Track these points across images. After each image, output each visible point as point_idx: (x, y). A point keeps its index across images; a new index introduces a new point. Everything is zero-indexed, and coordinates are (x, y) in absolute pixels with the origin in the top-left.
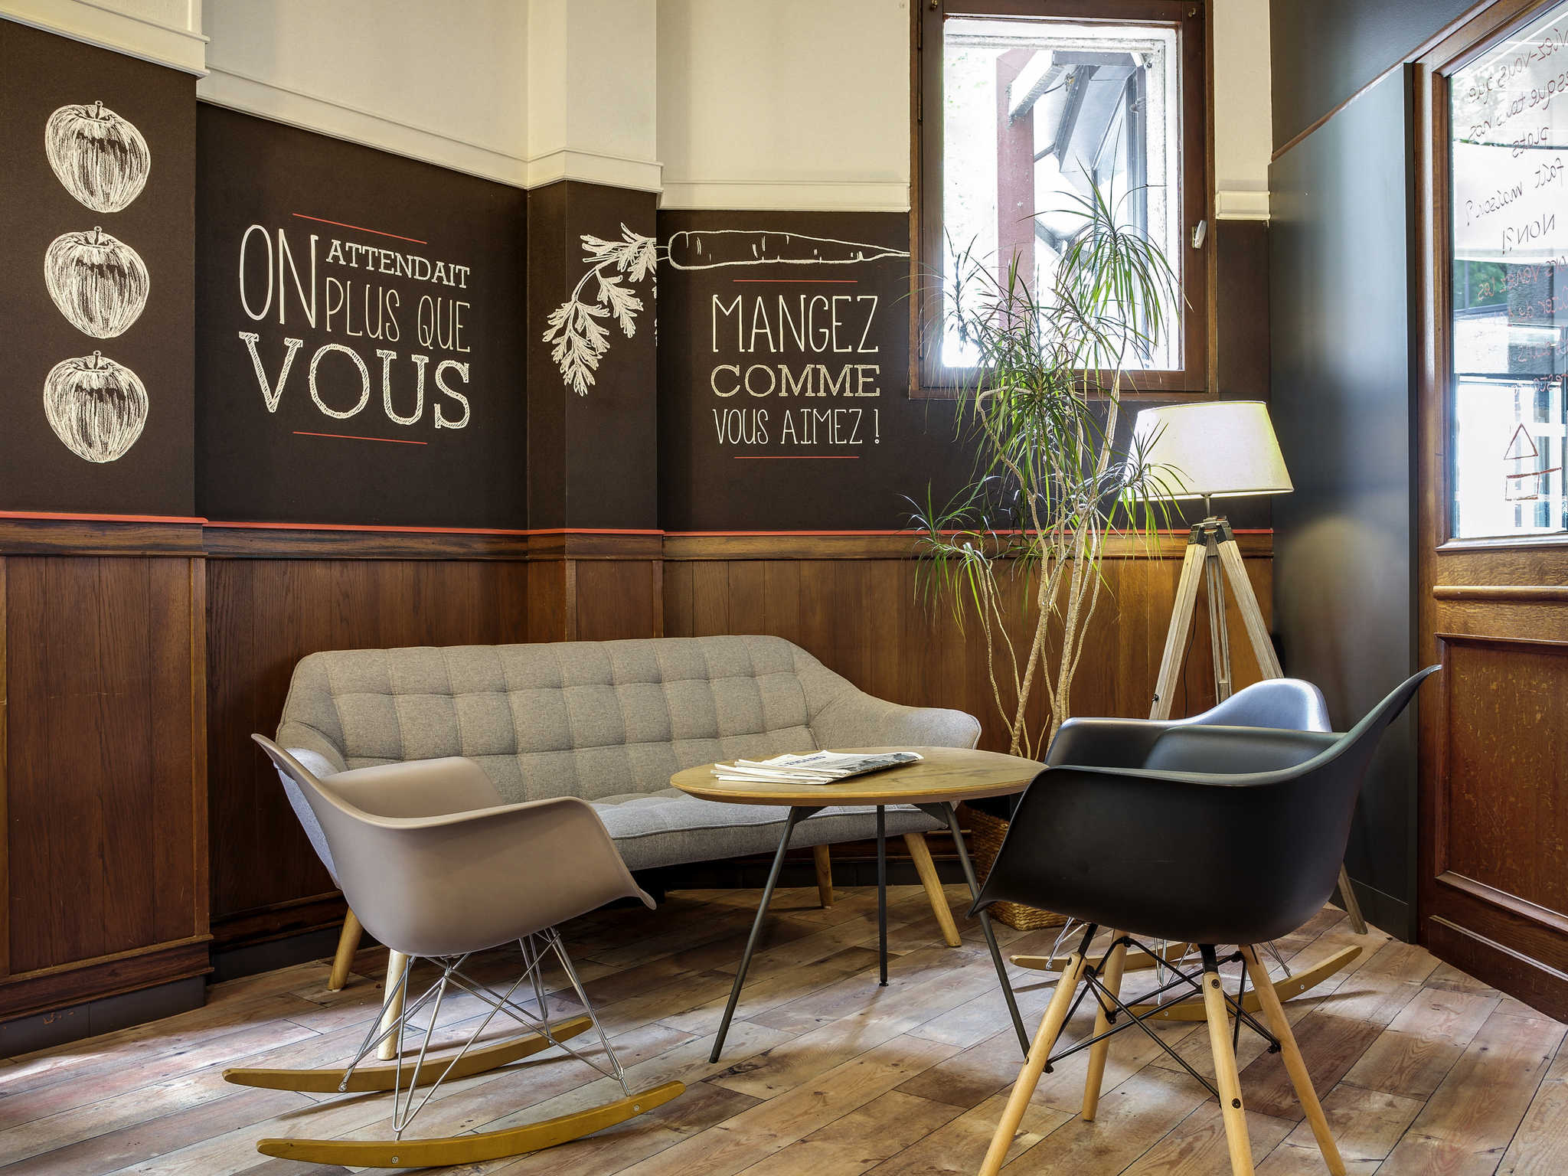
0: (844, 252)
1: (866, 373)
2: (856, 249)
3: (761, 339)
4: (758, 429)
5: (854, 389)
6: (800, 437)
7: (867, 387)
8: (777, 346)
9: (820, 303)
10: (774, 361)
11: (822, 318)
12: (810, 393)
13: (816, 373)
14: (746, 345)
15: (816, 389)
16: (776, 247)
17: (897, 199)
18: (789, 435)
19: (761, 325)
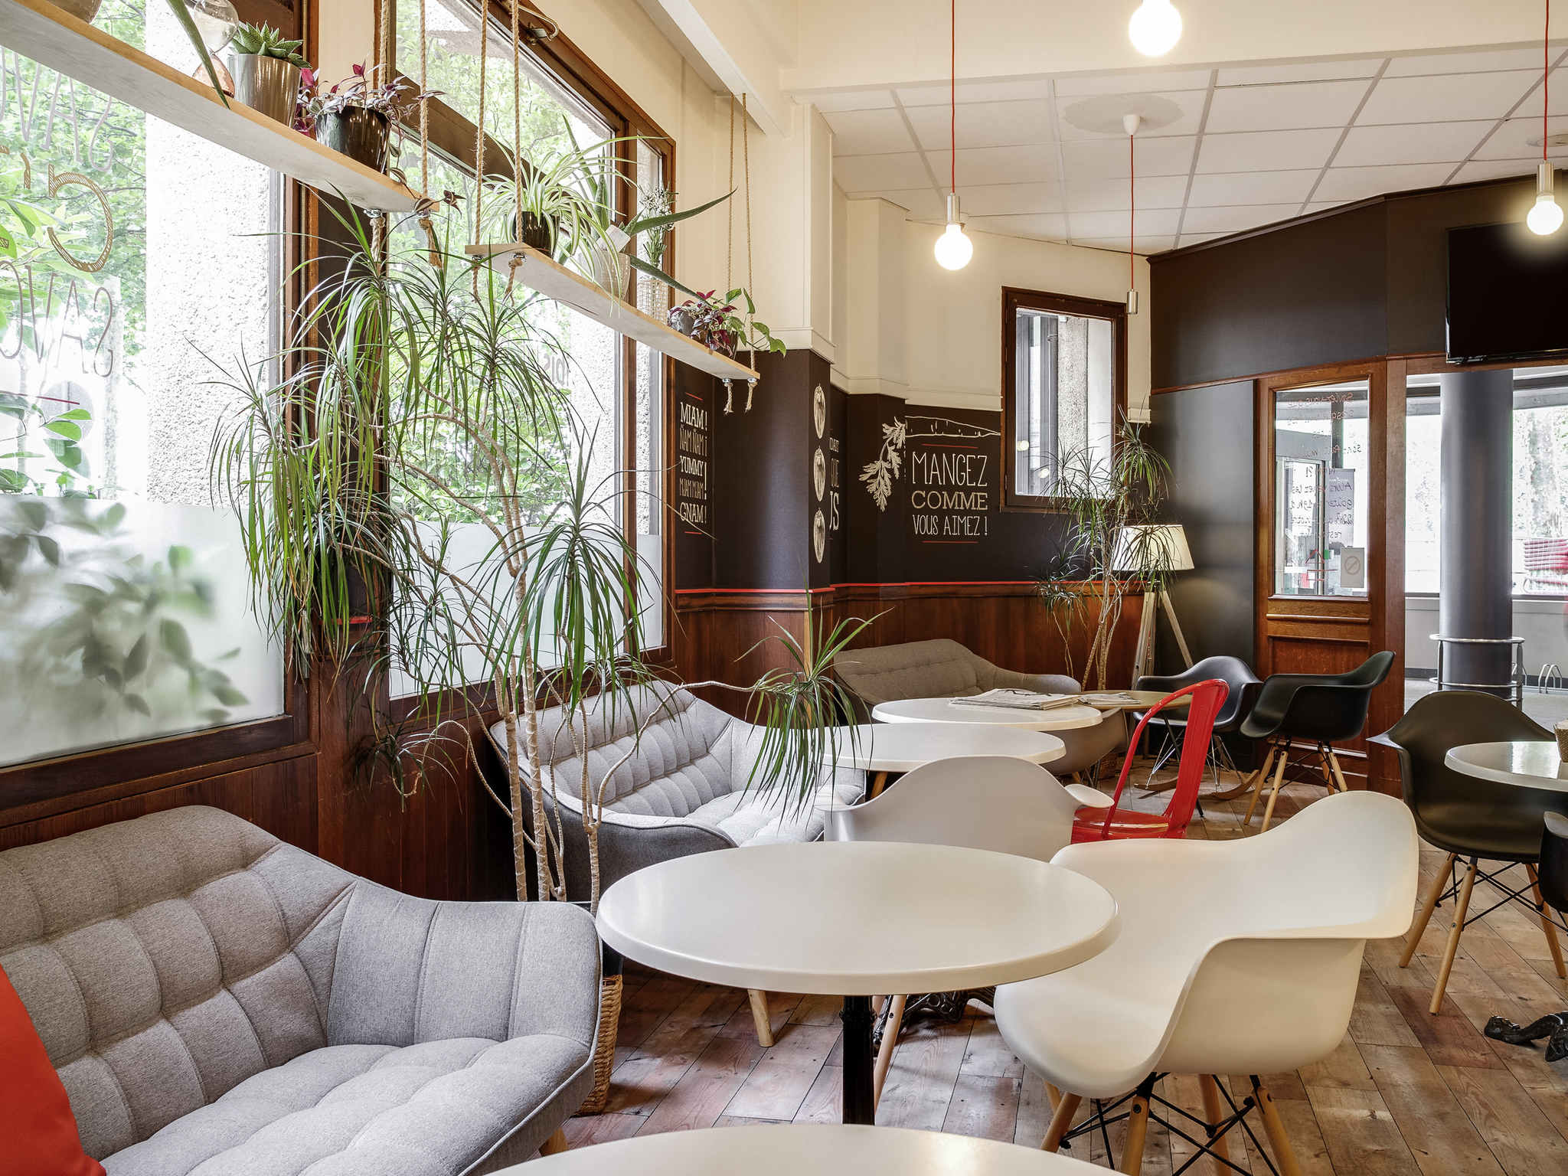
0: (972, 431)
1: (982, 497)
2: (977, 430)
3: (935, 476)
4: (933, 526)
5: (976, 506)
6: (952, 531)
7: (982, 505)
8: (942, 482)
9: (961, 458)
10: (940, 489)
11: (962, 468)
12: (956, 508)
13: (959, 496)
14: (928, 481)
15: (959, 505)
16: (942, 427)
17: (995, 404)
18: (947, 530)
19: (935, 470)
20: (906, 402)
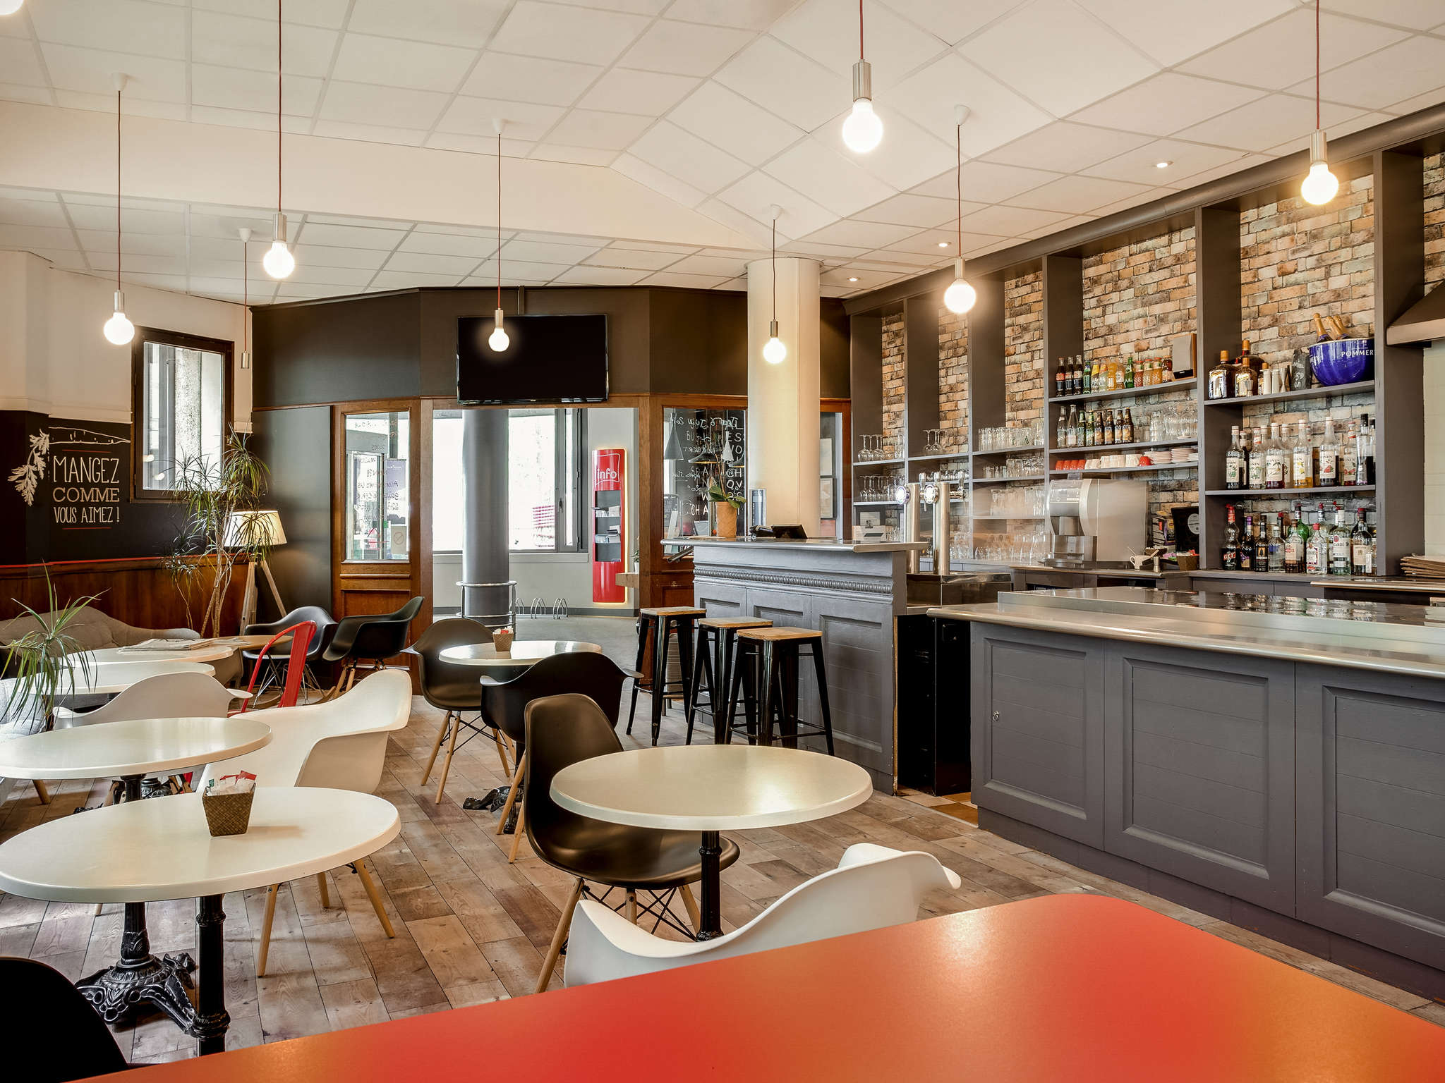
0: (106, 440)
1: (114, 492)
2: (111, 439)
3: (74, 476)
4: (72, 516)
5: (109, 499)
6: (89, 520)
7: (115, 498)
8: (80, 480)
9: (97, 461)
10: (79, 486)
11: (97, 468)
12: (93, 501)
13: (95, 491)
14: (68, 479)
15: (95, 499)
16: (80, 436)
17: (126, 418)
18: (84, 518)
19: (73, 470)
20: (50, 416)
